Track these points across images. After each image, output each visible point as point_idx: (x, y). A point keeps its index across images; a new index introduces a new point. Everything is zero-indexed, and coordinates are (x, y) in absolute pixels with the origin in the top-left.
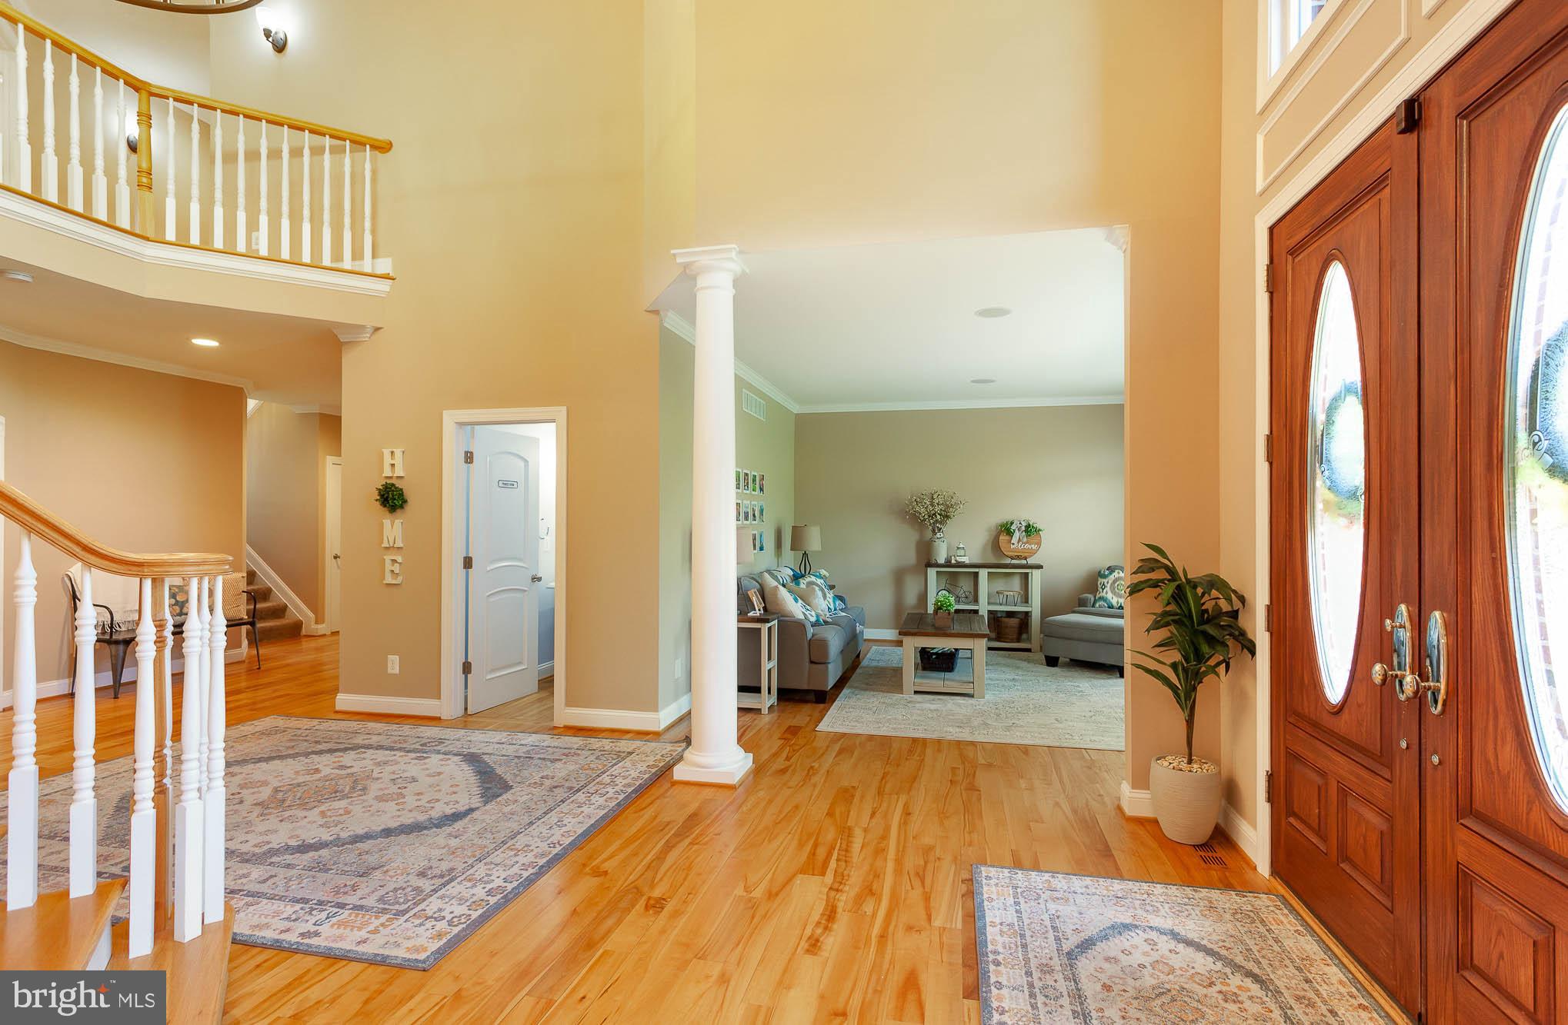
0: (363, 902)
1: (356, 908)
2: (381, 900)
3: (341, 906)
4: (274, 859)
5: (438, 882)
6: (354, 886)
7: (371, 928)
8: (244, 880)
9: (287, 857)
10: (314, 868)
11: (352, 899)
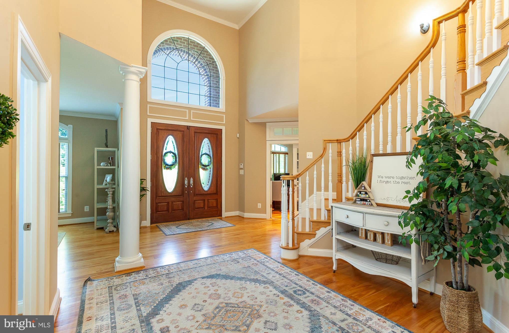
0: (254, 260)
1: (255, 260)
2: (250, 260)
3: (258, 261)
4: (265, 280)
5: (236, 260)
6: (253, 265)
7: (256, 256)
8: (274, 275)
9: (261, 279)
10: (257, 273)
11: (255, 262)
